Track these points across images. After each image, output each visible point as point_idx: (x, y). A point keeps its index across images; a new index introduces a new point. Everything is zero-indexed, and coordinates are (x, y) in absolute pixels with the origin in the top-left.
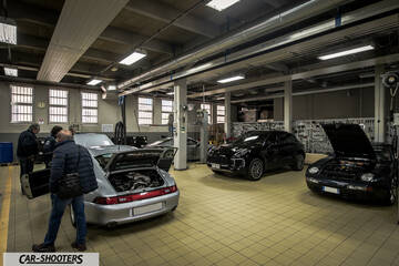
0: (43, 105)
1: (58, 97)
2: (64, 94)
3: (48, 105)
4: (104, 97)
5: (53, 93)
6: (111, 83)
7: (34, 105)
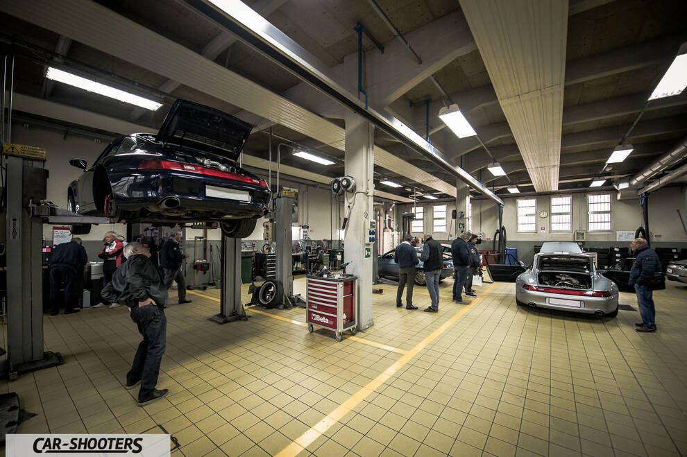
0: (545, 214)
1: (562, 204)
2: (567, 200)
3: (550, 214)
4: (619, 197)
5: (554, 201)
6: (621, 180)
7: (536, 214)
